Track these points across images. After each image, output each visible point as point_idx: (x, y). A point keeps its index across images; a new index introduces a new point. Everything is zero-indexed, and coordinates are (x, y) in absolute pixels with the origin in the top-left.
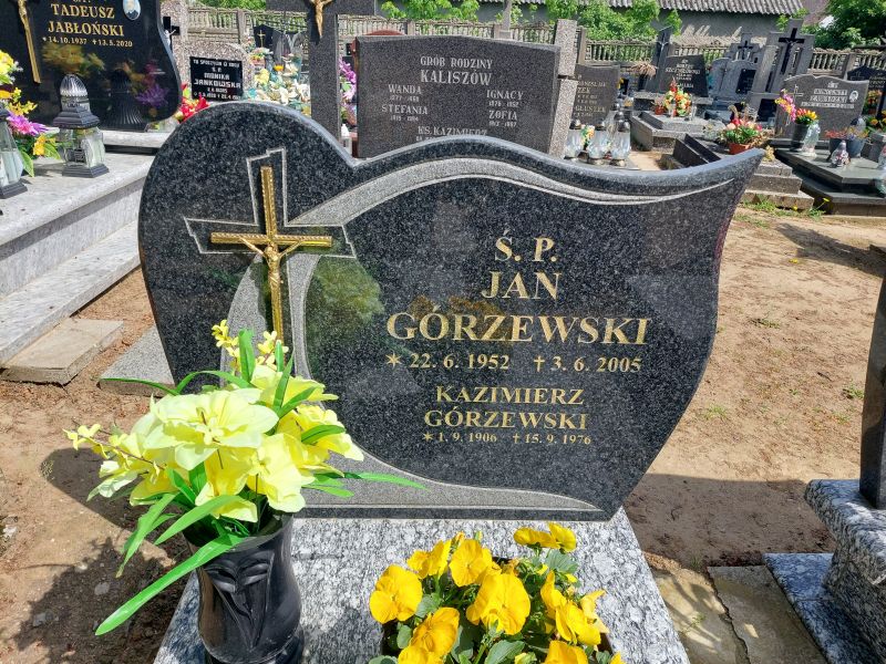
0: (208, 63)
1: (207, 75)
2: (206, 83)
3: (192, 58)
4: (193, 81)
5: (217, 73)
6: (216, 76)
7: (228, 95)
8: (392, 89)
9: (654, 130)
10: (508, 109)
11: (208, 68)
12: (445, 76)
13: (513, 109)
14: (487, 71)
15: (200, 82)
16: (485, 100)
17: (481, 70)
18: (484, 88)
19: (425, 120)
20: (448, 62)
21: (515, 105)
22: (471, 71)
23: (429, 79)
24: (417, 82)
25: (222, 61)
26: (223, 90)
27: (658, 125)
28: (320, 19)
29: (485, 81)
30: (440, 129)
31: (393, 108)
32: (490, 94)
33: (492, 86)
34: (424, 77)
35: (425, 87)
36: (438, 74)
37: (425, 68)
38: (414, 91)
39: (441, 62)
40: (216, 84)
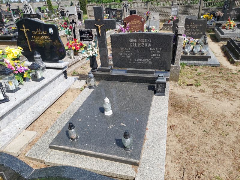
1: (83, 34)
3: (80, 30)
4: (80, 36)
5: (86, 33)
7: (89, 39)
8: (121, 49)
9: (221, 35)
10: (157, 53)
11: (84, 32)
12: (137, 45)
13: (159, 53)
14: (150, 42)
15: (82, 36)
16: (150, 51)
17: (148, 42)
18: (149, 48)
19: (132, 57)
20: (138, 40)
21: (159, 52)
22: (145, 43)
23: (132, 46)
24: (129, 46)
25: (87, 30)
26: (88, 38)
27: (223, 33)
28: (100, 31)
29: (149, 45)
30: (136, 60)
31: (122, 54)
32: (151, 49)
33: (151, 47)
34: (131, 45)
35: (131, 48)
36: (135, 44)
37: (131, 42)
38: (128, 49)
39: (136, 41)
40: (86, 36)
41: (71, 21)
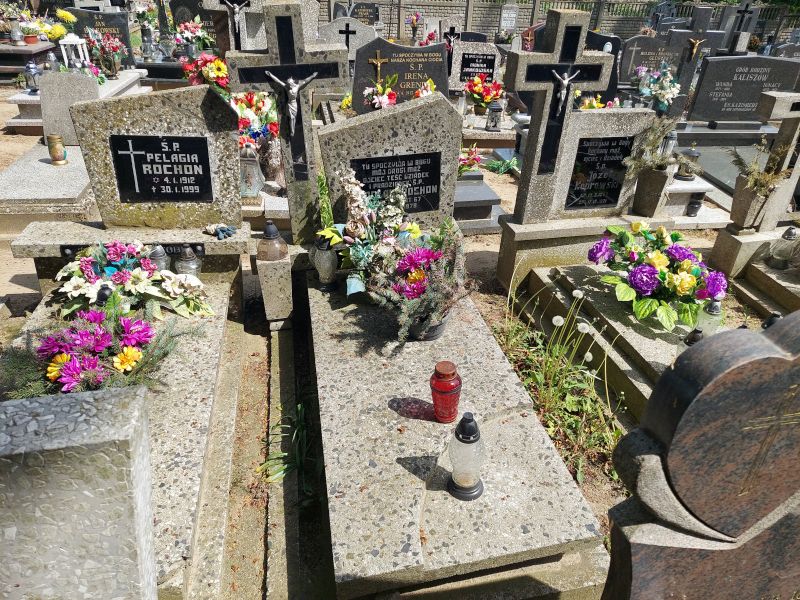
0: (474, 57)
1: (473, 65)
2: (471, 70)
3: (464, 54)
4: (462, 69)
5: (478, 63)
6: (478, 65)
8: (718, 84)
11: (473, 61)
12: (746, 77)
14: (767, 74)
15: (467, 70)
17: (764, 73)
18: (762, 82)
19: (730, 100)
20: (750, 70)
22: (759, 74)
23: (738, 78)
24: (731, 80)
25: (483, 55)
29: (765, 78)
30: (735, 104)
31: (715, 94)
32: (765, 85)
33: (766, 82)
34: (735, 78)
35: (734, 83)
36: (743, 76)
37: (738, 73)
38: (729, 84)
39: (746, 70)
40: (477, 70)
41: (448, 30)
